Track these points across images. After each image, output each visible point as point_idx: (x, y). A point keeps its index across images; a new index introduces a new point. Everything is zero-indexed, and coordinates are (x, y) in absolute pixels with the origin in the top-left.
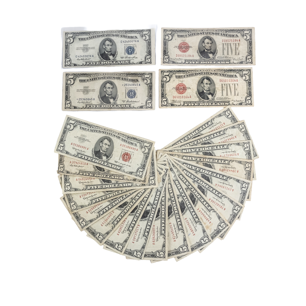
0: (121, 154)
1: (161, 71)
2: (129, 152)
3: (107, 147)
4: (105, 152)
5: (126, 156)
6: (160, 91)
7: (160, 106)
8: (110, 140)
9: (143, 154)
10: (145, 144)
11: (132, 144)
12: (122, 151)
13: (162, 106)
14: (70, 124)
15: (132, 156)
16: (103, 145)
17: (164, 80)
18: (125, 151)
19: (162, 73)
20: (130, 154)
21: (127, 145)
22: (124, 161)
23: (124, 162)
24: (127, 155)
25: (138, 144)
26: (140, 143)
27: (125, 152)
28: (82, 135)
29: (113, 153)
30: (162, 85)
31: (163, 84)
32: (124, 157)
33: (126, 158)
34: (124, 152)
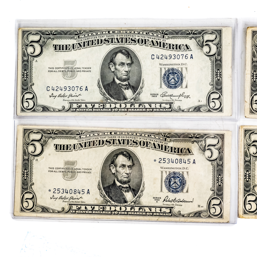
1: (245, 131)
6: (242, 178)
7: (241, 213)
13: (245, 213)
17: (252, 153)
19: (248, 135)
30: (247, 163)
31: (249, 161)
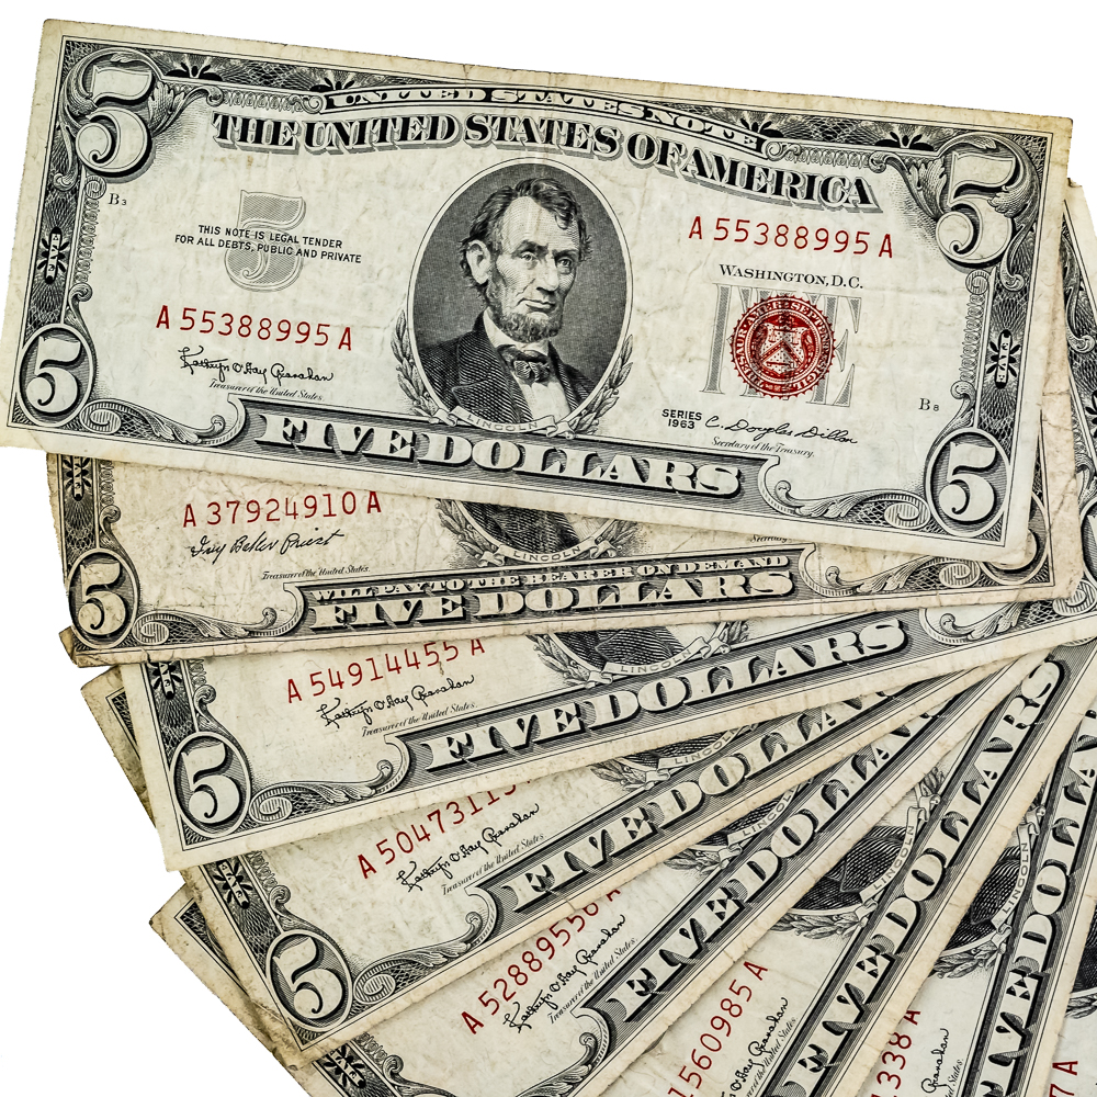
0: (720, 326)
2: (801, 291)
3: (550, 275)
4: (535, 334)
5: (774, 335)
8: (570, 201)
9: (961, 277)
10: (968, 168)
11: (819, 190)
12: (724, 294)
14: (99, 112)
15: (842, 323)
16: (506, 263)
18: (749, 282)
20: (821, 305)
21: (765, 212)
22: (768, 389)
23: (768, 410)
24: (786, 322)
25: (887, 185)
26: (903, 168)
27: (754, 299)
28: (256, 205)
29: (633, 326)
32: (755, 355)
33: (779, 356)
34: (745, 294)
